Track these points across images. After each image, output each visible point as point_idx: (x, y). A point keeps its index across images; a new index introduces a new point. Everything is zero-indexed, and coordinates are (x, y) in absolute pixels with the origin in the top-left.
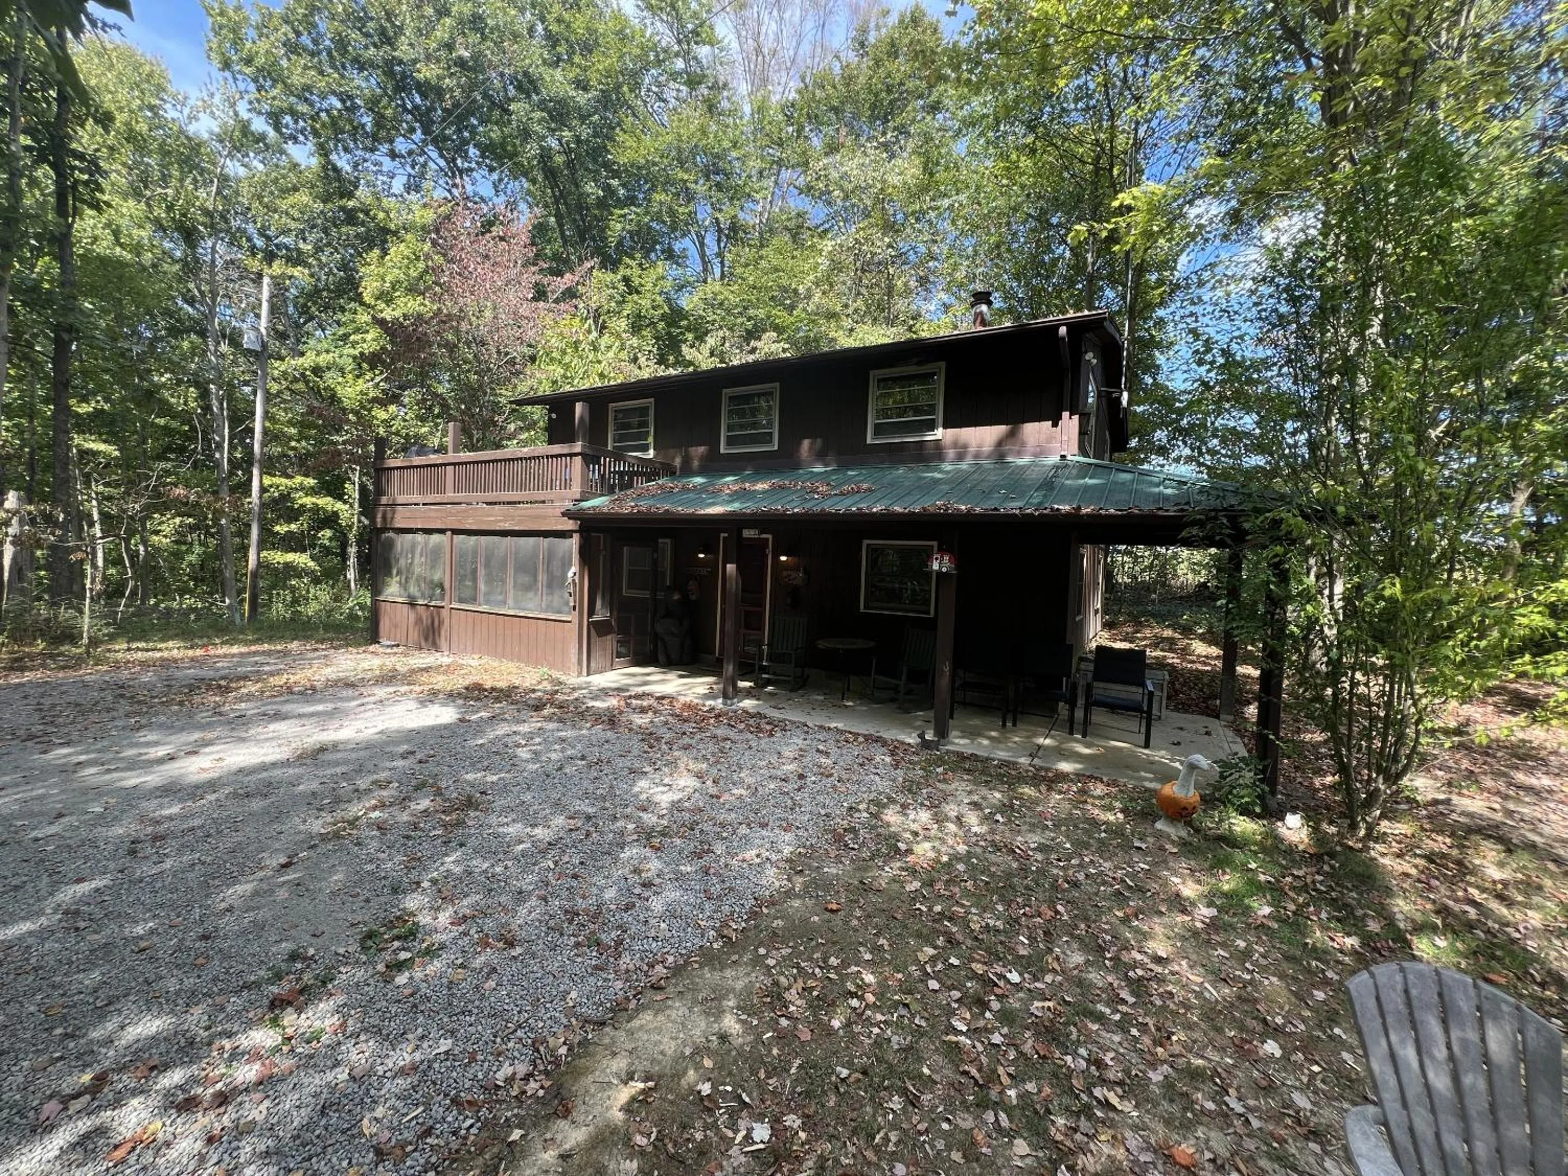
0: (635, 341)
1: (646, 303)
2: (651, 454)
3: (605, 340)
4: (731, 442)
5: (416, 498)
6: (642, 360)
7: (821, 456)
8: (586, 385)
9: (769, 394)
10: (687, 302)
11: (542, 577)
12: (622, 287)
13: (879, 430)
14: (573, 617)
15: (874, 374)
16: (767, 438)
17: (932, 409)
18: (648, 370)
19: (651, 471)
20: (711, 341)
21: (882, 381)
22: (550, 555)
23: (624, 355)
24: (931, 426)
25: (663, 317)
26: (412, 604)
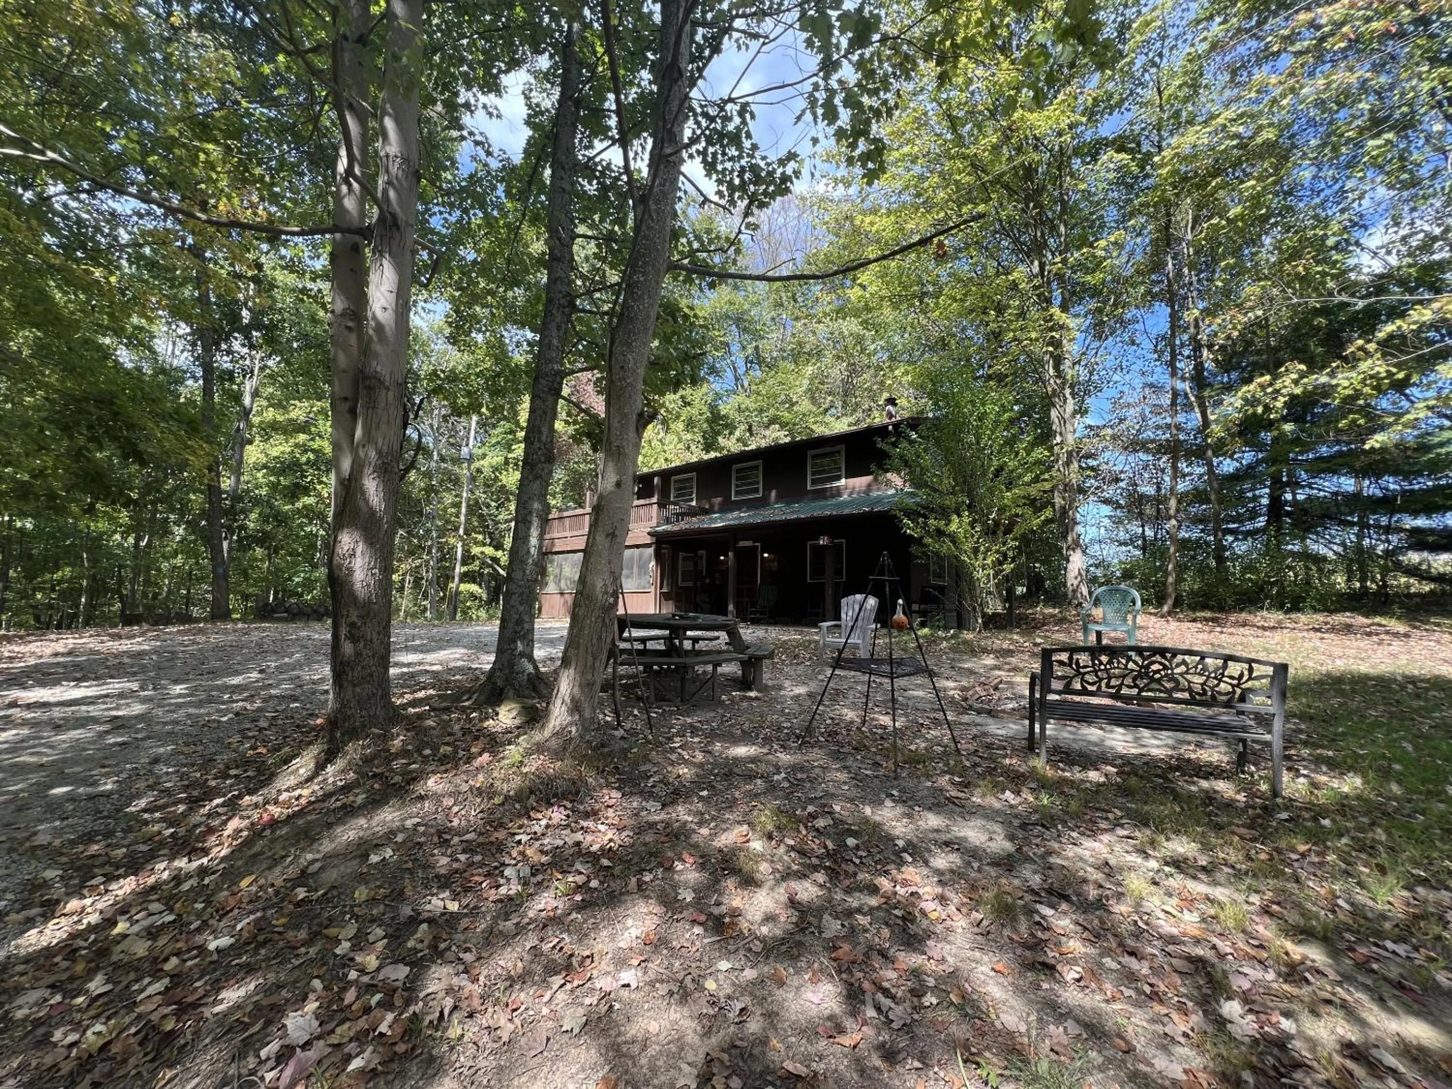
0: (689, 436)
1: (695, 412)
2: (694, 503)
3: (669, 438)
4: (737, 493)
5: (568, 534)
6: (693, 448)
7: (779, 498)
8: (656, 467)
9: (756, 467)
10: (724, 409)
11: (635, 570)
12: (680, 403)
13: (814, 482)
14: (652, 589)
15: (810, 453)
16: (756, 491)
17: (839, 469)
18: (697, 455)
19: (692, 513)
20: (737, 433)
21: (814, 457)
22: (640, 556)
23: (680, 446)
24: (839, 478)
25: (707, 420)
26: (562, 594)
